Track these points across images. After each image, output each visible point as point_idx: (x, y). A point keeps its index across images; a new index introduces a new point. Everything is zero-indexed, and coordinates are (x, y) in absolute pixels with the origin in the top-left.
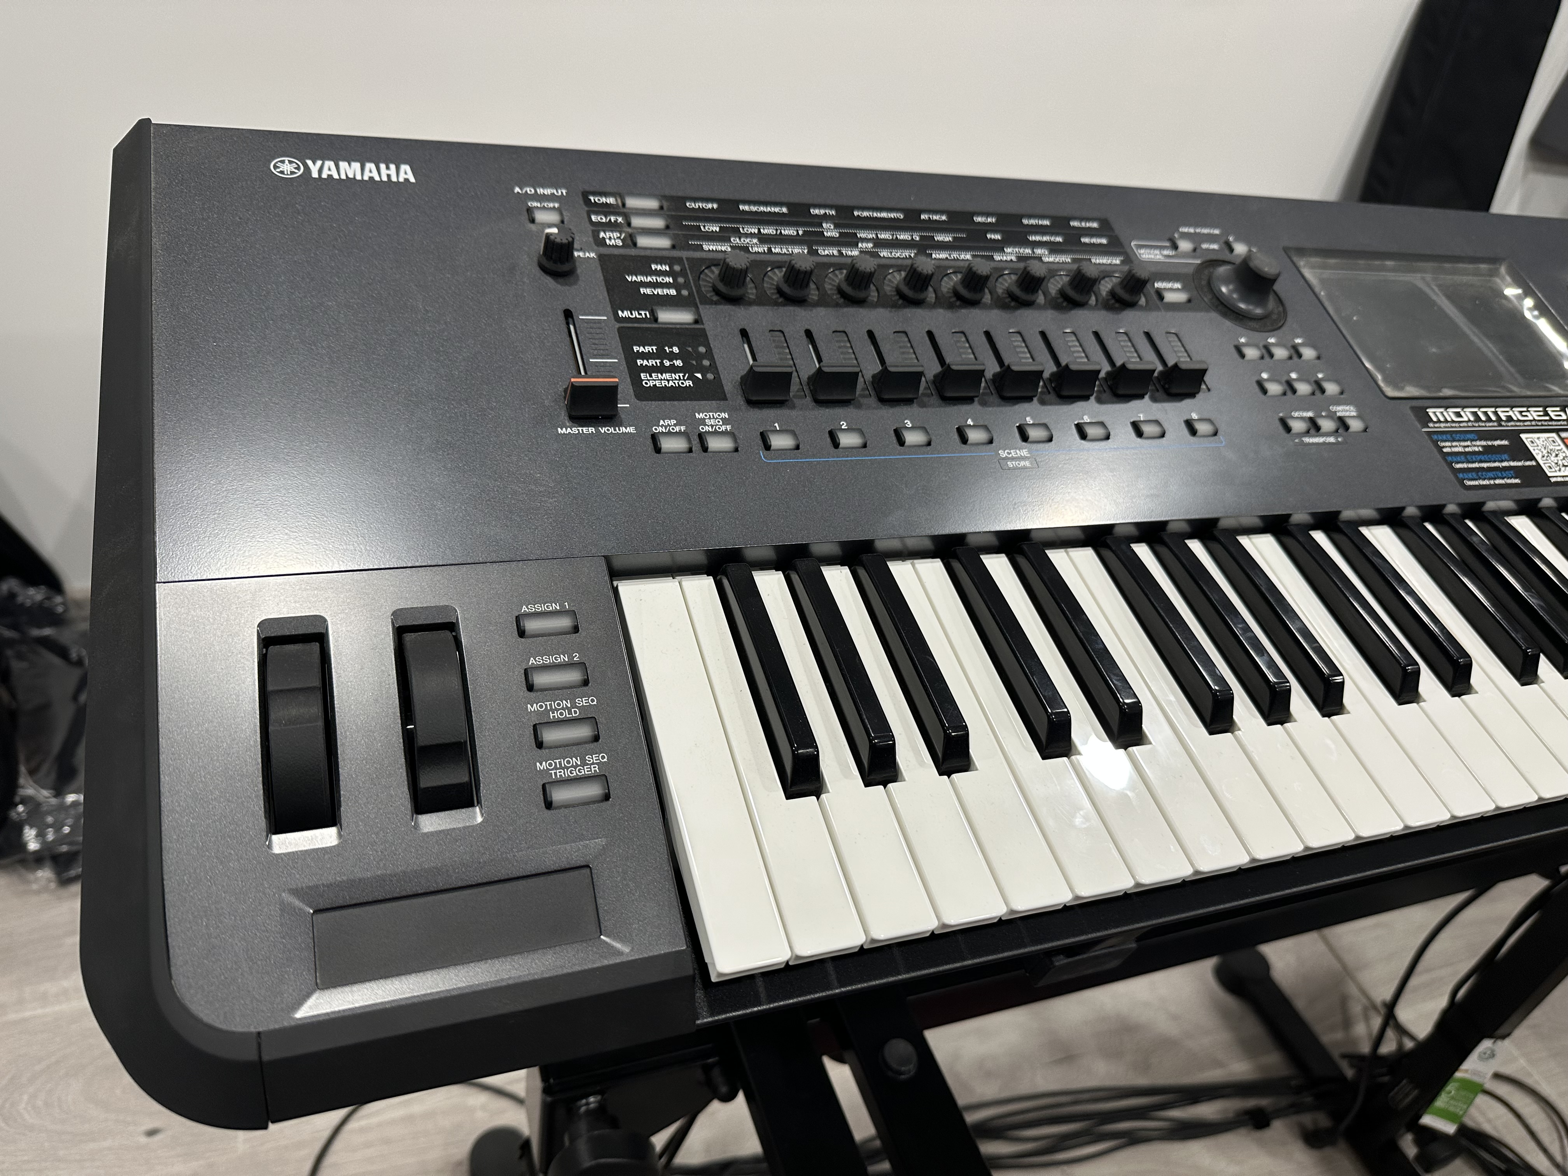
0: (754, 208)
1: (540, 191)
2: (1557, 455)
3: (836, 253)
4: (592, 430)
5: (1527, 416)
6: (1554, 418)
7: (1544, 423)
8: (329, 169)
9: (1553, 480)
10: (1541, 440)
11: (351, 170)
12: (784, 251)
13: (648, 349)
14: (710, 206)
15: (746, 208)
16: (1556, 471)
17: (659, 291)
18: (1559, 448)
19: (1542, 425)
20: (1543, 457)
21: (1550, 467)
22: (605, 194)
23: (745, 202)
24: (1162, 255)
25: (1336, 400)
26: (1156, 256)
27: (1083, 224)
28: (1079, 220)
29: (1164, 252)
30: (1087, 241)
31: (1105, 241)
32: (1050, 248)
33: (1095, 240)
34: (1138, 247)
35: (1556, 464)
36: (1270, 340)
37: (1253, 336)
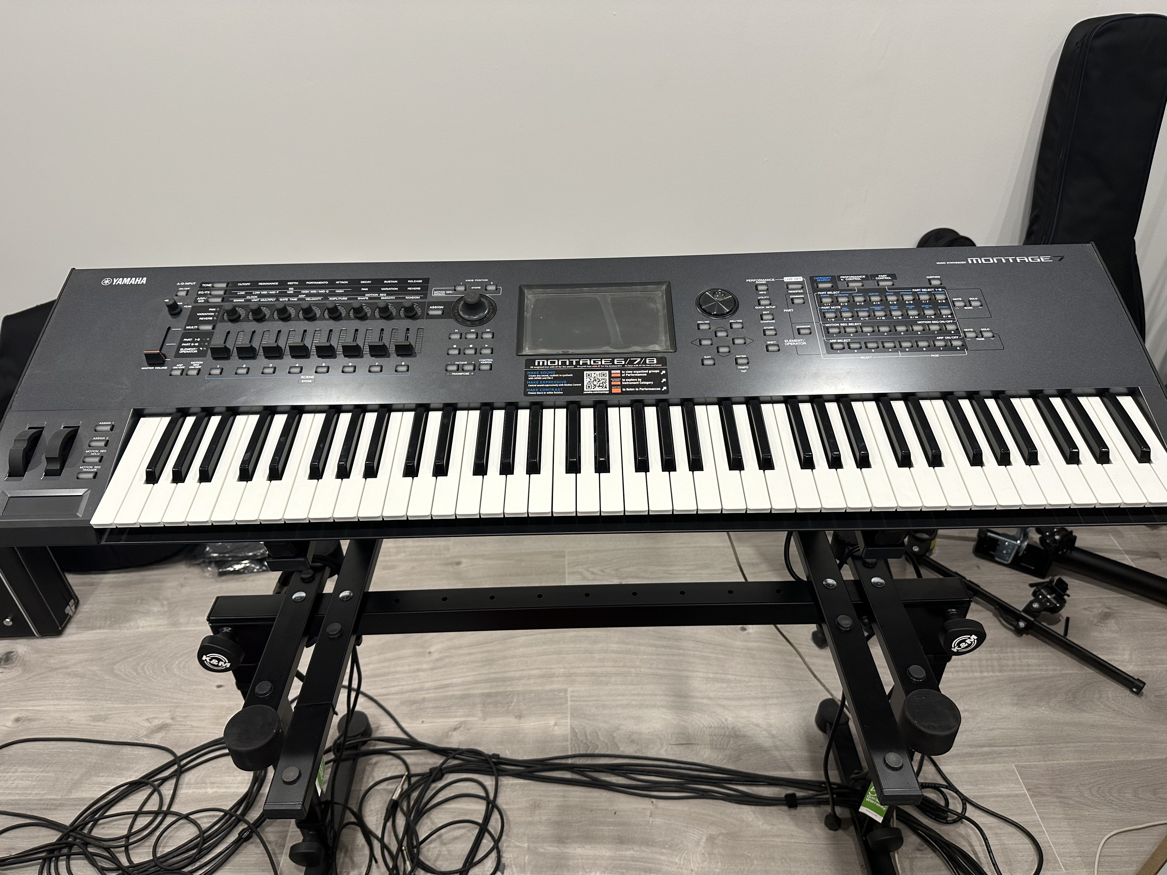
0: (264, 284)
1: (186, 284)
2: (599, 381)
3: (287, 300)
4: (153, 368)
8: (120, 281)
10: (596, 374)
11: (127, 281)
12: (266, 300)
13: (189, 340)
14: (247, 284)
15: (261, 284)
16: (591, 389)
17: (206, 319)
18: (605, 378)
20: (589, 382)
21: (589, 387)
22: (209, 283)
23: (261, 282)
24: (446, 293)
25: (486, 357)
26: (442, 294)
27: (415, 281)
28: (413, 279)
29: (447, 292)
30: (410, 289)
31: (419, 289)
32: (389, 293)
33: (415, 289)
34: (435, 290)
35: (595, 385)
36: (472, 330)
37: (464, 329)
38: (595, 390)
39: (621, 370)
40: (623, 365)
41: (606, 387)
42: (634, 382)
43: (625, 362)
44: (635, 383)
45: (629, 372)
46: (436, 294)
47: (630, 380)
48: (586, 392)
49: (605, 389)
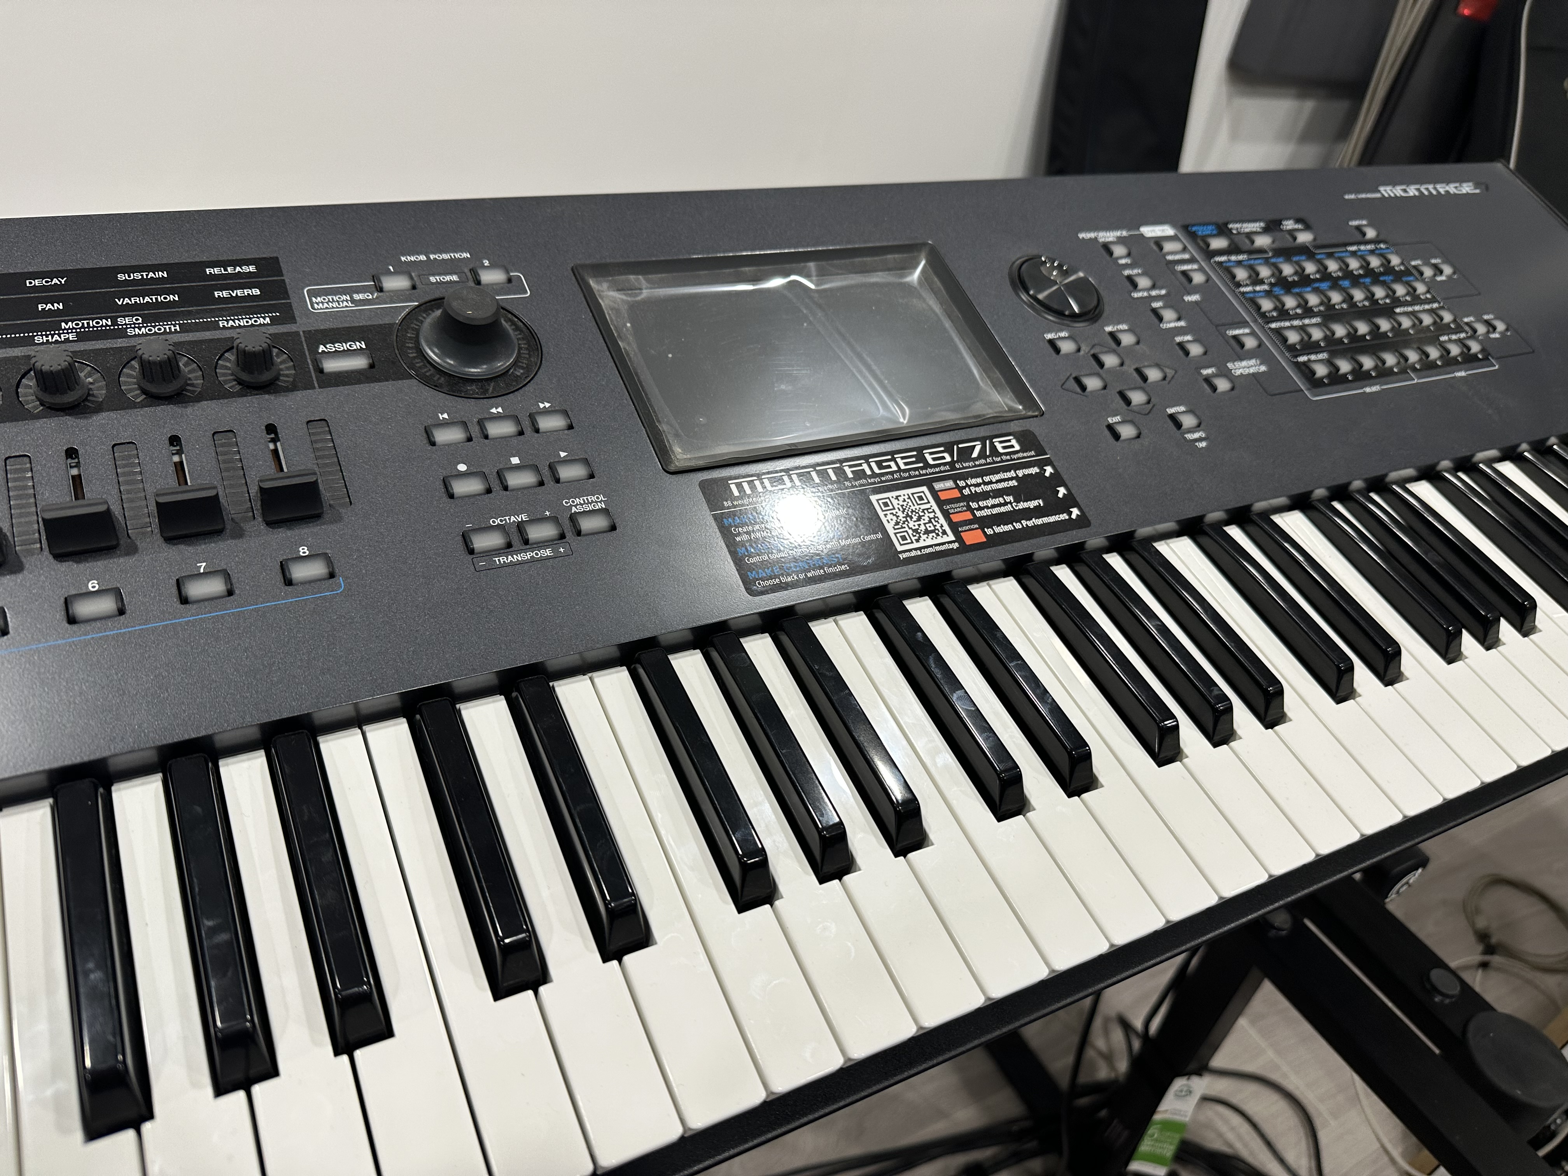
2: (919, 519)
5: (889, 467)
6: (931, 462)
7: (912, 473)
9: (902, 556)
10: (901, 499)
16: (912, 542)
18: (928, 506)
19: (910, 477)
20: (897, 523)
21: (904, 538)
24: (353, 301)
25: (577, 488)
26: (342, 303)
27: (230, 270)
28: (224, 264)
29: (356, 297)
30: (225, 294)
31: (256, 292)
32: (151, 315)
33: (239, 293)
34: (313, 294)
35: (916, 531)
36: (494, 410)
37: (469, 408)
38: (921, 544)
39: (955, 478)
40: (952, 464)
41: (944, 533)
42: (1000, 505)
43: (952, 456)
44: (1003, 509)
45: (974, 481)
46: (321, 305)
47: (990, 502)
48: (905, 555)
49: (946, 539)
